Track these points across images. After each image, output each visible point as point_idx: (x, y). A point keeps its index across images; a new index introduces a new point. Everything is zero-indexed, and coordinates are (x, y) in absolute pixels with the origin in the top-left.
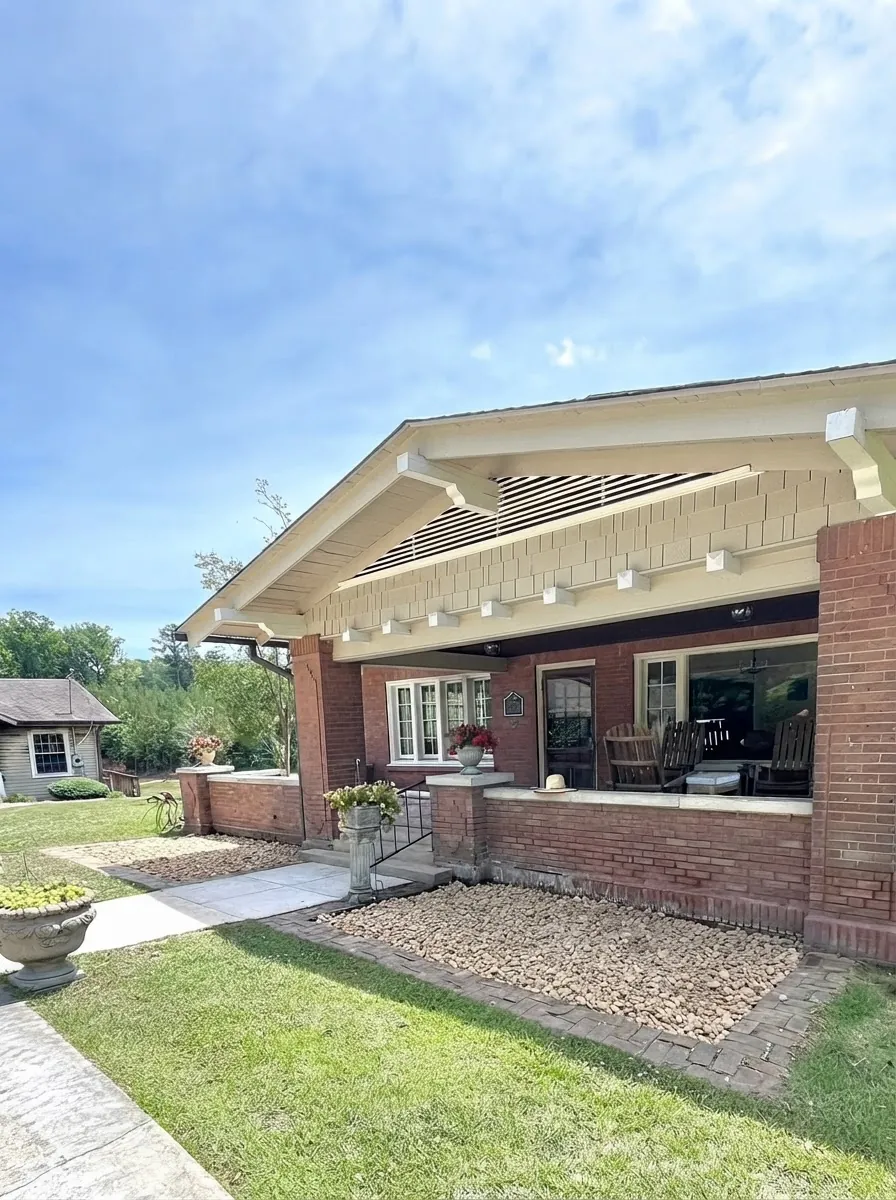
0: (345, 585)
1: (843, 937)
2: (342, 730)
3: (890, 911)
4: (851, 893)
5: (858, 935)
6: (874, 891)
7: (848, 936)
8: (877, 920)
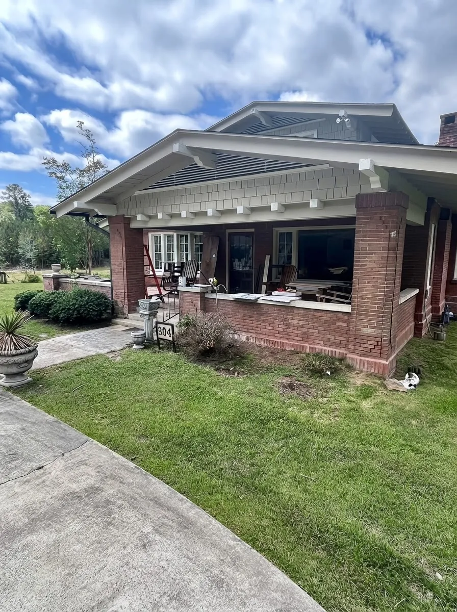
0: (137, 193)
1: (362, 364)
2: (133, 262)
3: (380, 353)
4: (365, 346)
5: (375, 365)
6: (375, 345)
7: (364, 363)
8: (375, 357)
